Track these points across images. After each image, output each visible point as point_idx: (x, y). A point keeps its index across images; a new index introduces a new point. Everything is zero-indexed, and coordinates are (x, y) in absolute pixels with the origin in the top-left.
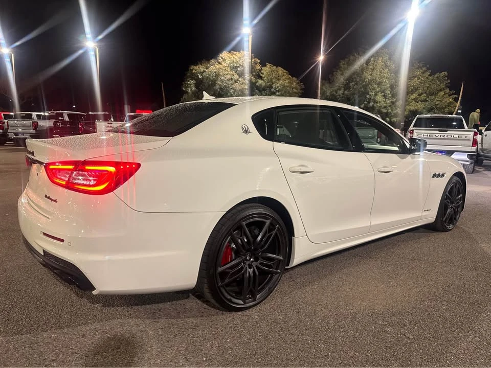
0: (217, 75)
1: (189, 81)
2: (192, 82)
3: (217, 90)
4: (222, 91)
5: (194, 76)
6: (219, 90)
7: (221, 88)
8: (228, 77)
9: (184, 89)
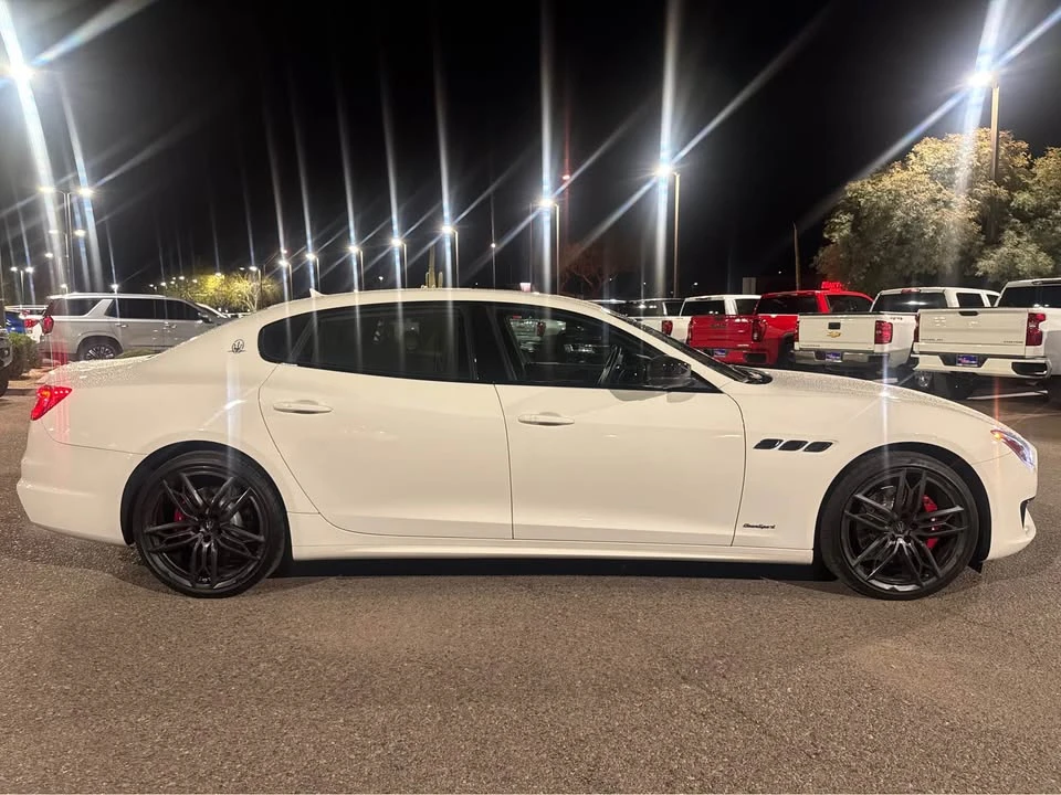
0: (897, 198)
1: (837, 218)
2: (845, 218)
3: (895, 230)
4: (908, 232)
5: (852, 207)
6: (898, 230)
7: (905, 225)
8: (924, 197)
9: (826, 236)
